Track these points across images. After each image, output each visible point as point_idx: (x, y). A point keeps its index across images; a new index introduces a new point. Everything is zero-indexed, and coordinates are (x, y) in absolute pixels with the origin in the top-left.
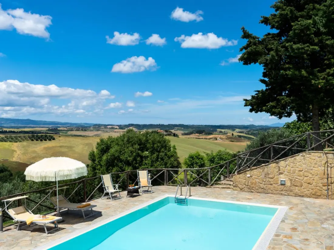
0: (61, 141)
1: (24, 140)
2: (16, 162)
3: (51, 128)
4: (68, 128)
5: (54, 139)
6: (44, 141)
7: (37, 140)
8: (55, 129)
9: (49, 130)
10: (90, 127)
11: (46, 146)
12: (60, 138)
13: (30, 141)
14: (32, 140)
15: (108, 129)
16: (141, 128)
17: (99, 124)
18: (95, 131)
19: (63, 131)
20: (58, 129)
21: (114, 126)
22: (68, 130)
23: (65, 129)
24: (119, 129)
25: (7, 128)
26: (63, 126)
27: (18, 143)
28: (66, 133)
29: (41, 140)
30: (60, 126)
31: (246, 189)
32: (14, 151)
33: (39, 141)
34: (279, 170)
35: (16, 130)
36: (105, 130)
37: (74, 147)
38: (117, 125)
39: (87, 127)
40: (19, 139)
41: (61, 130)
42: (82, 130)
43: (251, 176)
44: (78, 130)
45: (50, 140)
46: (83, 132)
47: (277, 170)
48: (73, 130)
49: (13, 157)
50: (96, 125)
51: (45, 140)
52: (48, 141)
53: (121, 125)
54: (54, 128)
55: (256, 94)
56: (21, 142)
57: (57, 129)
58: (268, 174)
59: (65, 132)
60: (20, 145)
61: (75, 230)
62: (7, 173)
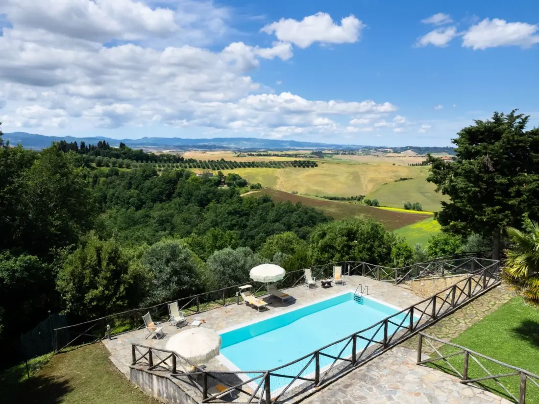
0: (325, 169)
1: (286, 166)
2: (278, 191)
3: (315, 151)
4: (333, 150)
5: (317, 166)
6: (306, 168)
7: (299, 167)
8: (319, 152)
9: (313, 153)
10: (358, 150)
11: (308, 173)
12: (323, 165)
13: (293, 168)
14: (295, 167)
15: (380, 153)
16: (421, 152)
17: (369, 147)
18: (364, 155)
19: (327, 155)
20: (323, 152)
21: (387, 148)
22: (333, 154)
23: (330, 152)
24: (394, 152)
25: (272, 150)
26: (329, 148)
27: (281, 169)
28: (331, 157)
29: (304, 167)
30: (326, 148)
31: (420, 294)
32: (277, 178)
33: (302, 168)
34: (446, 285)
35: (279, 153)
36: (376, 154)
37: (337, 175)
38: (391, 148)
39: (355, 150)
40: (282, 164)
41: (326, 154)
42: (349, 154)
43: (424, 285)
44: (345, 154)
45: (312, 167)
46: (350, 156)
47: (444, 285)
48: (339, 154)
49: (276, 184)
50: (366, 147)
51: (308, 167)
52: (310, 168)
53: (396, 148)
54: (317, 151)
55: (444, 210)
56: (283, 168)
57: (321, 152)
58: (437, 286)
59: (329, 155)
60: (282, 172)
61: (274, 312)
62: (270, 203)
